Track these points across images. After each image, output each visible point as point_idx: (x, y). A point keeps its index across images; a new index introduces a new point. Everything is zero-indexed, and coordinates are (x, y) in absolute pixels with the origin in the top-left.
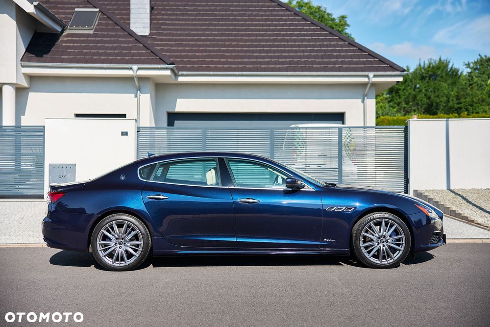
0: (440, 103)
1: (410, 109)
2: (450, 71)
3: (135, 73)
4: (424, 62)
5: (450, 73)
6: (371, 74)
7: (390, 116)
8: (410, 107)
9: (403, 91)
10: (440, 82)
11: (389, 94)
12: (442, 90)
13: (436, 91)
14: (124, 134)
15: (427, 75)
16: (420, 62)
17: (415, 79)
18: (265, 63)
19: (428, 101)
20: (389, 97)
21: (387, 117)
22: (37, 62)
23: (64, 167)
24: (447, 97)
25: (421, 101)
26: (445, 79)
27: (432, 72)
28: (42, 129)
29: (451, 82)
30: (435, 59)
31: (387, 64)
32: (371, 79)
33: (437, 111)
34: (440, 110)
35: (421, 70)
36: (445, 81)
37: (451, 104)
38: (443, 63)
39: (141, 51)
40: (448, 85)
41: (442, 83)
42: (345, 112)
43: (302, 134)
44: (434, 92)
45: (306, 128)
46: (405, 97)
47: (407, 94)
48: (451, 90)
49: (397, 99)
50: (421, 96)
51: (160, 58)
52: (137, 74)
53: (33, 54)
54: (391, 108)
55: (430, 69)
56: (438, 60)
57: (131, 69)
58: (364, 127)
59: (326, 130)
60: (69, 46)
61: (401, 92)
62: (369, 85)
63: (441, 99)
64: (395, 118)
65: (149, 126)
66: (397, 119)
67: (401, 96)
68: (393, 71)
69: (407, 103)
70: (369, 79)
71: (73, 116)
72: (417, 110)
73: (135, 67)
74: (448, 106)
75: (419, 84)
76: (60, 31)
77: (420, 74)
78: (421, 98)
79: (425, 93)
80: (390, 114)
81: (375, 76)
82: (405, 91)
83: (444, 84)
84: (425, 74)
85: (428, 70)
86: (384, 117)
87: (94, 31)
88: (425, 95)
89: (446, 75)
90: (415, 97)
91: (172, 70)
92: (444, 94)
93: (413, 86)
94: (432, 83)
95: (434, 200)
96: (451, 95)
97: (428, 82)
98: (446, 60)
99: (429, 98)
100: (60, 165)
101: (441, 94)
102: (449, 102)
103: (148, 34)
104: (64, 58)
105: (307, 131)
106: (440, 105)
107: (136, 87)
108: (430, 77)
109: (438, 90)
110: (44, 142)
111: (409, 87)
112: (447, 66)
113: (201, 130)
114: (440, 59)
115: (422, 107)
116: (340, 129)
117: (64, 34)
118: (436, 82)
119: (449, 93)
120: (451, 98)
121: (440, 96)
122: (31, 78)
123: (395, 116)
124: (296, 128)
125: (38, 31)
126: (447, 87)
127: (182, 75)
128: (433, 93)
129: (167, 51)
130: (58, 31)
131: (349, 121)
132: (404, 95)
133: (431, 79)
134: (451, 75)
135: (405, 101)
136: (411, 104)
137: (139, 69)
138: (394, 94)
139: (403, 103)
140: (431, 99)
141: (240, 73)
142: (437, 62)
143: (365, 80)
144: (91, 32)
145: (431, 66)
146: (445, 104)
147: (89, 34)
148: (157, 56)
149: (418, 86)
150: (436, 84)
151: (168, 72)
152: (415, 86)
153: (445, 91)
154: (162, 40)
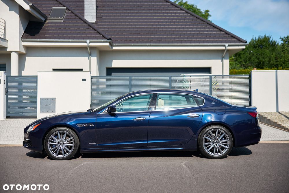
0: (265, 62)
1: (247, 65)
2: (271, 43)
3: (88, 45)
4: (256, 38)
5: (271, 44)
6: (227, 45)
7: (236, 69)
8: (247, 64)
9: (243, 55)
10: (265, 50)
11: (235, 57)
12: (266, 54)
13: (263, 55)
14: (84, 80)
15: (257, 45)
16: (253, 37)
17: (250, 48)
18: (164, 38)
19: (258, 61)
20: (235, 59)
21: (235, 70)
22: (31, 39)
23: (49, 100)
24: (269, 58)
25: (254, 60)
26: (268, 47)
27: (260, 43)
28: (36, 78)
29: (271, 49)
30: (262, 36)
31: (236, 39)
32: (226, 47)
33: (263, 66)
34: (265, 66)
35: (253, 42)
36: (268, 49)
37: (272, 62)
38: (267, 38)
39: (91, 32)
40: (270, 51)
41: (266, 50)
42: (211, 67)
43: (187, 80)
44: (262, 55)
45: (191, 76)
46: (244, 58)
47: (245, 56)
48: (272, 54)
49: (239, 60)
50: (253, 57)
51: (103, 36)
52: (89, 45)
53: (29, 34)
54: (237, 65)
55: (259, 42)
56: (264, 36)
57: (86, 42)
58: (223, 76)
59: (202, 77)
60: (49, 29)
61: (242, 56)
62: (226, 51)
63: (265, 60)
64: (239, 70)
65: (96, 75)
66: (241, 71)
67: (242, 58)
68: (240, 43)
69: (246, 62)
70: (225, 47)
71: (52, 70)
72: (251, 66)
73: (88, 41)
74: (270, 63)
75: (252, 50)
76: (44, 20)
77: (253, 45)
78: (253, 59)
79: (256, 56)
80: (236, 68)
81: (229, 46)
82: (244, 55)
83: (267, 51)
84: (256, 45)
85: (258, 42)
86: (233, 70)
87: (64, 20)
88: (256, 57)
89: (268, 46)
90: (250, 58)
91: (109, 43)
92: (268, 56)
93: (249, 52)
94: (260, 50)
95: (267, 118)
96: (271, 57)
97: (258, 50)
98: (269, 36)
99: (259, 59)
100: (46, 98)
101: (266, 56)
102: (270, 61)
103: (95, 22)
104: (46, 36)
105: (191, 77)
106: (265, 63)
107: (89, 53)
108: (259, 46)
109: (264, 54)
110: (37, 85)
111: (247, 53)
112: (269, 39)
113: (128, 78)
114: (265, 36)
115: (254, 64)
116: (211, 77)
117: (46, 22)
118: (263, 49)
119: (270, 56)
120: (271, 59)
121: (265, 58)
122: (27, 48)
123: (239, 69)
124: (184, 76)
125: (31, 21)
126: (269, 52)
127: (116, 46)
128: (260, 56)
129: (106, 31)
130: (43, 20)
131: (214, 72)
132: (244, 57)
133: (260, 48)
134: (271, 45)
135: (244, 61)
136: (247, 62)
137: (90, 42)
138: (237, 56)
139: (243, 62)
140: (260, 59)
141: (149, 44)
142: (263, 38)
143: (223, 48)
144: (62, 21)
145: (260, 40)
146: (268, 63)
147: (61, 22)
148: (101, 35)
149: (252, 51)
150: (262, 50)
151: (108, 44)
152: (250, 52)
153: (268, 55)
154: (103, 25)
